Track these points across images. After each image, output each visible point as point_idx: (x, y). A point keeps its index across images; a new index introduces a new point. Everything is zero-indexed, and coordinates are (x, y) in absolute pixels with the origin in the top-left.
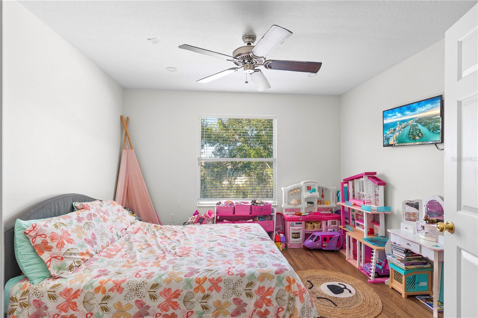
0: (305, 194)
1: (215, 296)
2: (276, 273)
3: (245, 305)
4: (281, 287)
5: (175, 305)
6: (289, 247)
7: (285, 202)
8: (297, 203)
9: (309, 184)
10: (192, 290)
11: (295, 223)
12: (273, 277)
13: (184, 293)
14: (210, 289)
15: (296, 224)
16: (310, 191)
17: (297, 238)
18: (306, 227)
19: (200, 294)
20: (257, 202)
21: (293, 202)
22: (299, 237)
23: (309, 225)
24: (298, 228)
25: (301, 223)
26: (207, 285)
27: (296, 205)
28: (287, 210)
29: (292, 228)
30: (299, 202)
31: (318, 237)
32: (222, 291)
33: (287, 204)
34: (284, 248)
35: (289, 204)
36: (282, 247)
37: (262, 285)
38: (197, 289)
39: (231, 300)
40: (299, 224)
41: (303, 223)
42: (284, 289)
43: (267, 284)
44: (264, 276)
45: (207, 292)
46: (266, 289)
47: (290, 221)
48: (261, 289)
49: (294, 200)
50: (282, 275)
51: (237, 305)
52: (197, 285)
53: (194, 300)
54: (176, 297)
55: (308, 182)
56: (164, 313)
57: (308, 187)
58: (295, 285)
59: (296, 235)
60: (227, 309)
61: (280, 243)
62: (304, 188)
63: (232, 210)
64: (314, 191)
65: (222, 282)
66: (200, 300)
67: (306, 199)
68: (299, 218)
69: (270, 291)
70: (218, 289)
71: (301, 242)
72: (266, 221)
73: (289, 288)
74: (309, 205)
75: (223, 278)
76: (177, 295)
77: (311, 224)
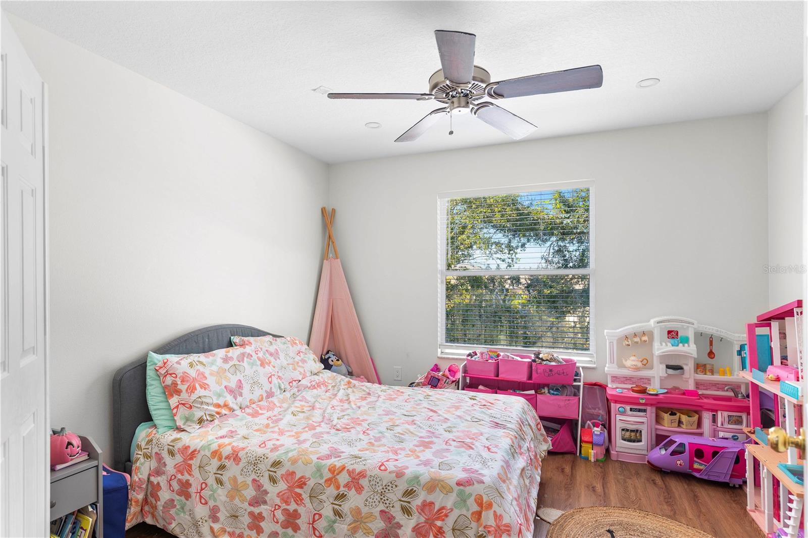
0: (662, 347)
1: (354, 500)
2: (459, 484)
3: (399, 526)
4: (464, 512)
5: (299, 499)
6: (614, 458)
7: (612, 362)
8: (639, 364)
9: (672, 326)
10: (322, 481)
11: (628, 408)
12: (451, 490)
13: (311, 483)
14: (347, 486)
15: (631, 410)
16: (672, 341)
17: (634, 441)
18: (658, 420)
19: (331, 491)
20: (541, 356)
21: (631, 362)
22: (640, 441)
23: (666, 417)
24: (642, 421)
25: (645, 411)
26: (343, 478)
27: (637, 369)
28: (615, 378)
29: (624, 419)
30: (646, 364)
31: (681, 445)
32: (365, 494)
33: (615, 365)
34: (601, 457)
35: (621, 366)
36: (596, 455)
37: (430, 498)
38: (329, 481)
39: (376, 511)
40: (640, 410)
41: (651, 411)
42: (469, 515)
43: (439, 500)
44: (434, 485)
45: (342, 490)
46: (437, 507)
47: (616, 402)
48: (427, 506)
49: (633, 358)
50: (468, 489)
51: (386, 523)
52: (330, 475)
53: (323, 497)
54: (301, 487)
55: (669, 321)
56: (285, 507)
57: (669, 332)
58: (491, 513)
59: (634, 436)
60: (370, 525)
61: (590, 446)
62: (659, 334)
63: (492, 369)
64: (686, 341)
65: (366, 479)
66: (332, 500)
67: (663, 358)
68: (638, 398)
69: (442, 514)
70: (359, 489)
71: (645, 452)
72: (564, 397)
73: (478, 515)
74: (670, 371)
75: (369, 473)
76: (302, 483)
77: (673, 414)
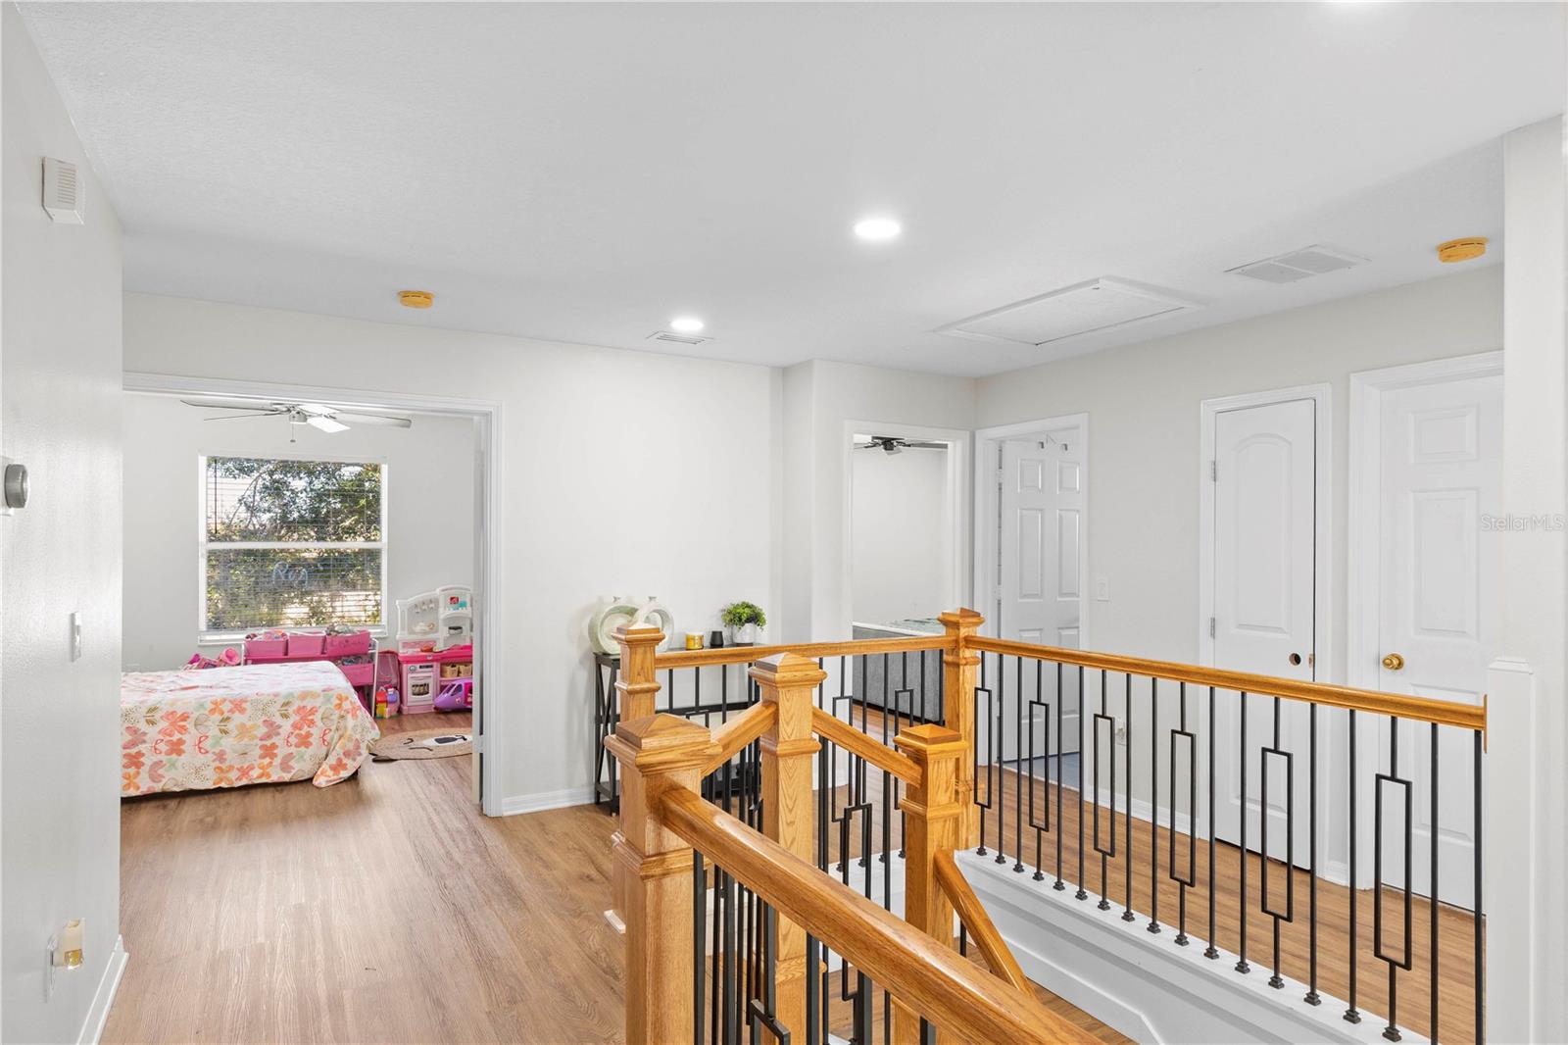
0: (445, 612)
1: (238, 718)
2: (324, 691)
3: (280, 727)
4: (329, 706)
5: (183, 729)
6: (405, 712)
7: (403, 629)
8: (427, 629)
9: (453, 593)
10: (207, 712)
11: (418, 666)
12: (319, 696)
13: (194, 716)
14: (231, 711)
15: (421, 667)
16: (453, 605)
17: (422, 694)
18: (442, 673)
19: (217, 717)
20: (336, 629)
21: (420, 627)
22: (428, 693)
23: (448, 669)
24: (429, 676)
25: (432, 666)
26: (226, 707)
27: (425, 633)
28: (406, 645)
29: (413, 676)
30: (433, 628)
31: (460, 686)
32: (248, 713)
33: (406, 632)
34: (394, 713)
35: (412, 632)
36: (390, 712)
37: (304, 703)
38: (213, 711)
39: (260, 722)
40: (427, 667)
41: (437, 666)
42: (332, 707)
43: (309, 704)
44: (304, 695)
45: (226, 715)
46: (309, 708)
47: (408, 662)
48: (301, 709)
49: (421, 624)
50: (330, 693)
51: (268, 727)
52: (213, 706)
53: (209, 723)
54: (184, 720)
55: (451, 589)
56: (168, 738)
57: (452, 599)
58: (348, 702)
59: (422, 689)
60: (255, 733)
61: (385, 705)
62: (443, 601)
63: (282, 649)
64: (464, 605)
65: (248, 704)
66: (217, 723)
67: (446, 620)
68: (426, 656)
69: (313, 711)
70: (242, 711)
71: (431, 702)
72: (359, 665)
73: (339, 706)
74: (452, 631)
75: (249, 699)
76: (185, 717)
77: (453, 666)
